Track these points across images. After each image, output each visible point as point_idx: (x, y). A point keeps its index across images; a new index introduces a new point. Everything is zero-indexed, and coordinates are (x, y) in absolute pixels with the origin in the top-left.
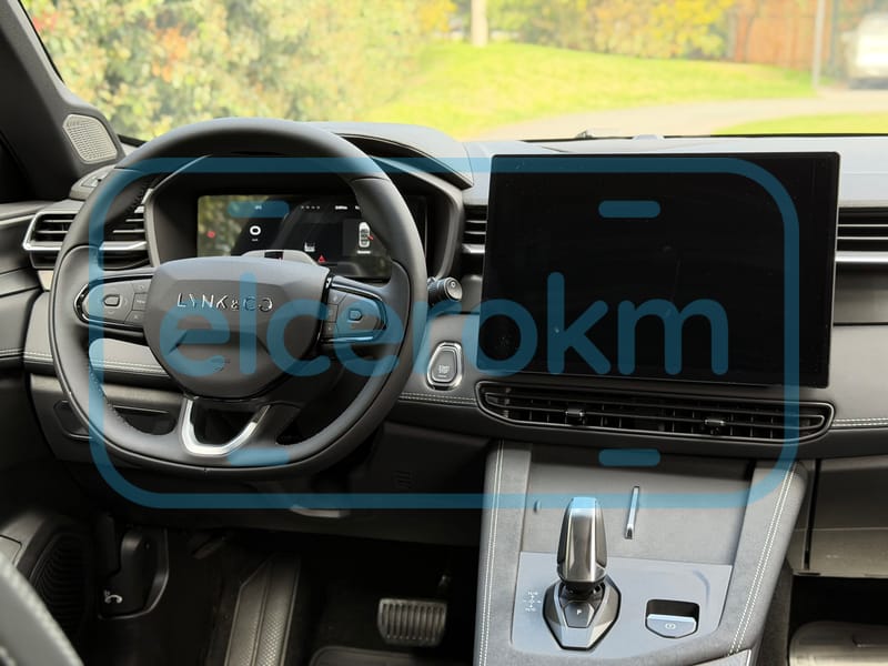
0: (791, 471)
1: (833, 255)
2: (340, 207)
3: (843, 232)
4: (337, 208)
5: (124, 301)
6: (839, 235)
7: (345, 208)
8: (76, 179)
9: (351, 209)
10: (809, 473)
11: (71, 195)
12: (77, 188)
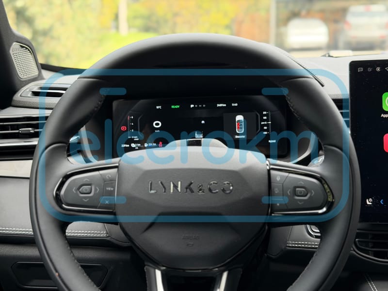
2: (221, 105)
4: (218, 105)
5: (96, 190)
7: (225, 105)
8: (15, 91)
9: (229, 105)
11: (13, 103)
12: (17, 97)
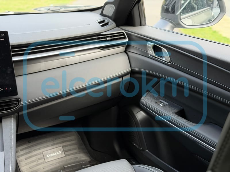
0: (12, 117)
1: (12, 59)
3: (13, 52)
6: (12, 52)
10: (16, 116)
